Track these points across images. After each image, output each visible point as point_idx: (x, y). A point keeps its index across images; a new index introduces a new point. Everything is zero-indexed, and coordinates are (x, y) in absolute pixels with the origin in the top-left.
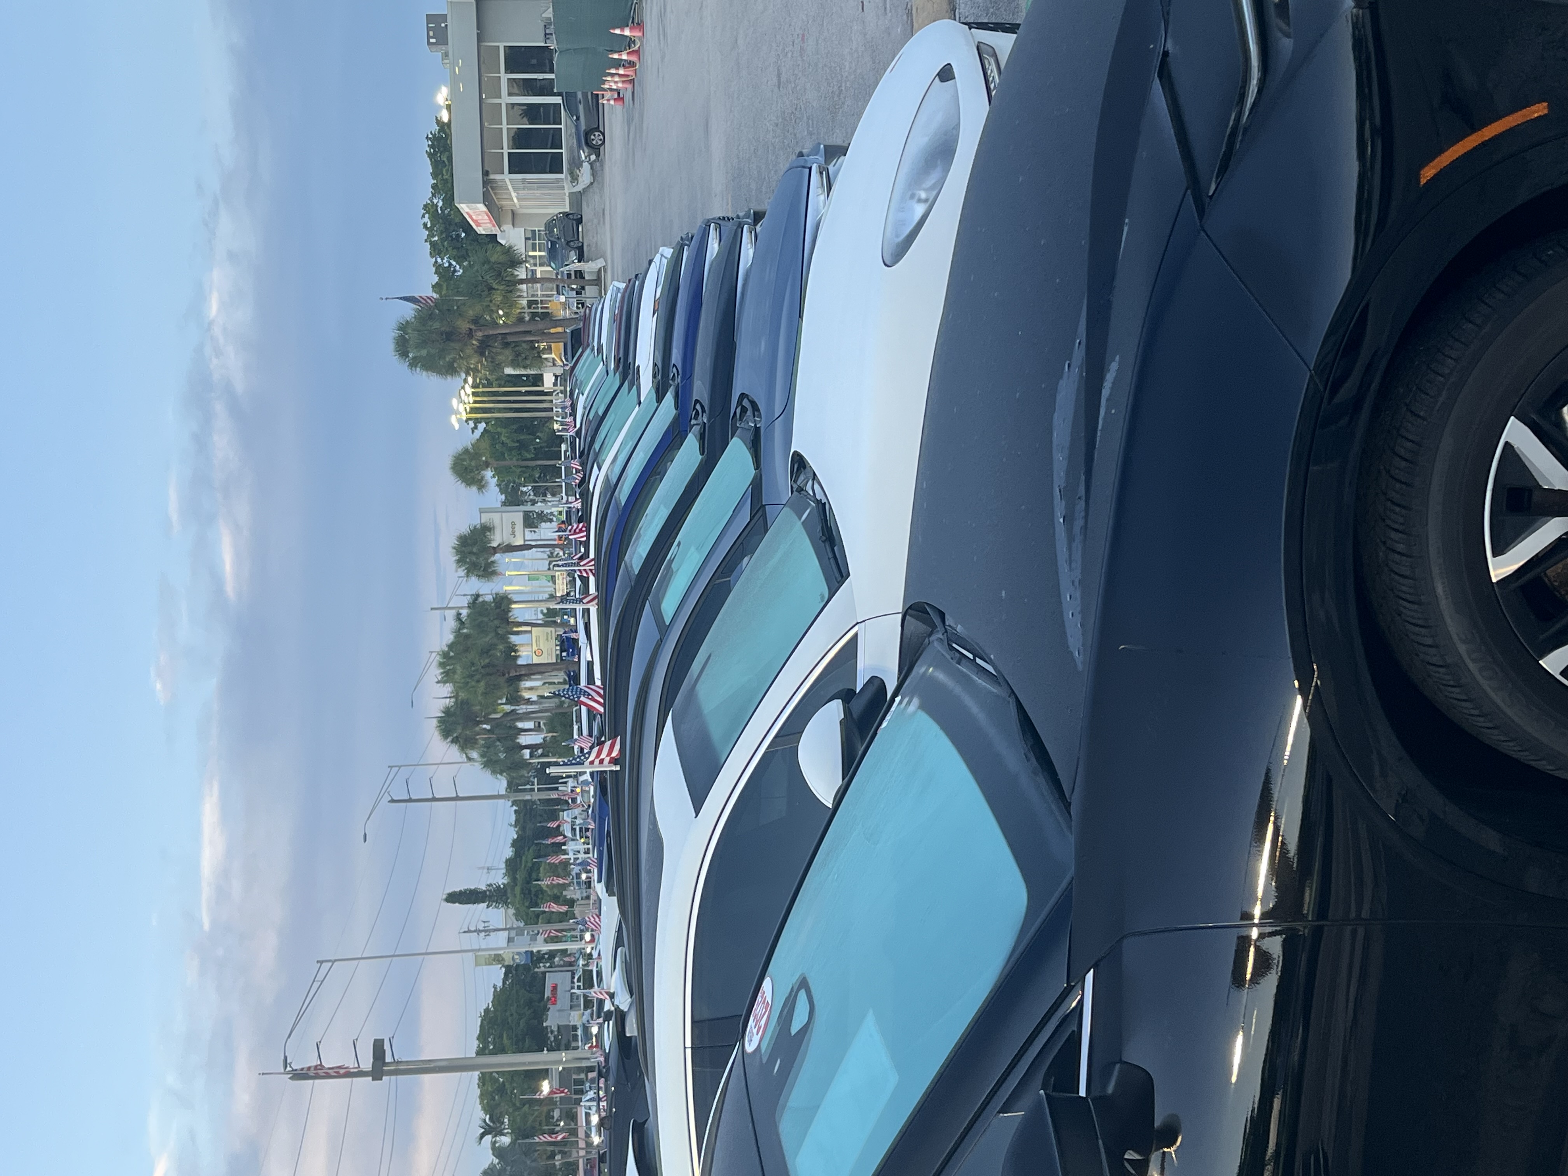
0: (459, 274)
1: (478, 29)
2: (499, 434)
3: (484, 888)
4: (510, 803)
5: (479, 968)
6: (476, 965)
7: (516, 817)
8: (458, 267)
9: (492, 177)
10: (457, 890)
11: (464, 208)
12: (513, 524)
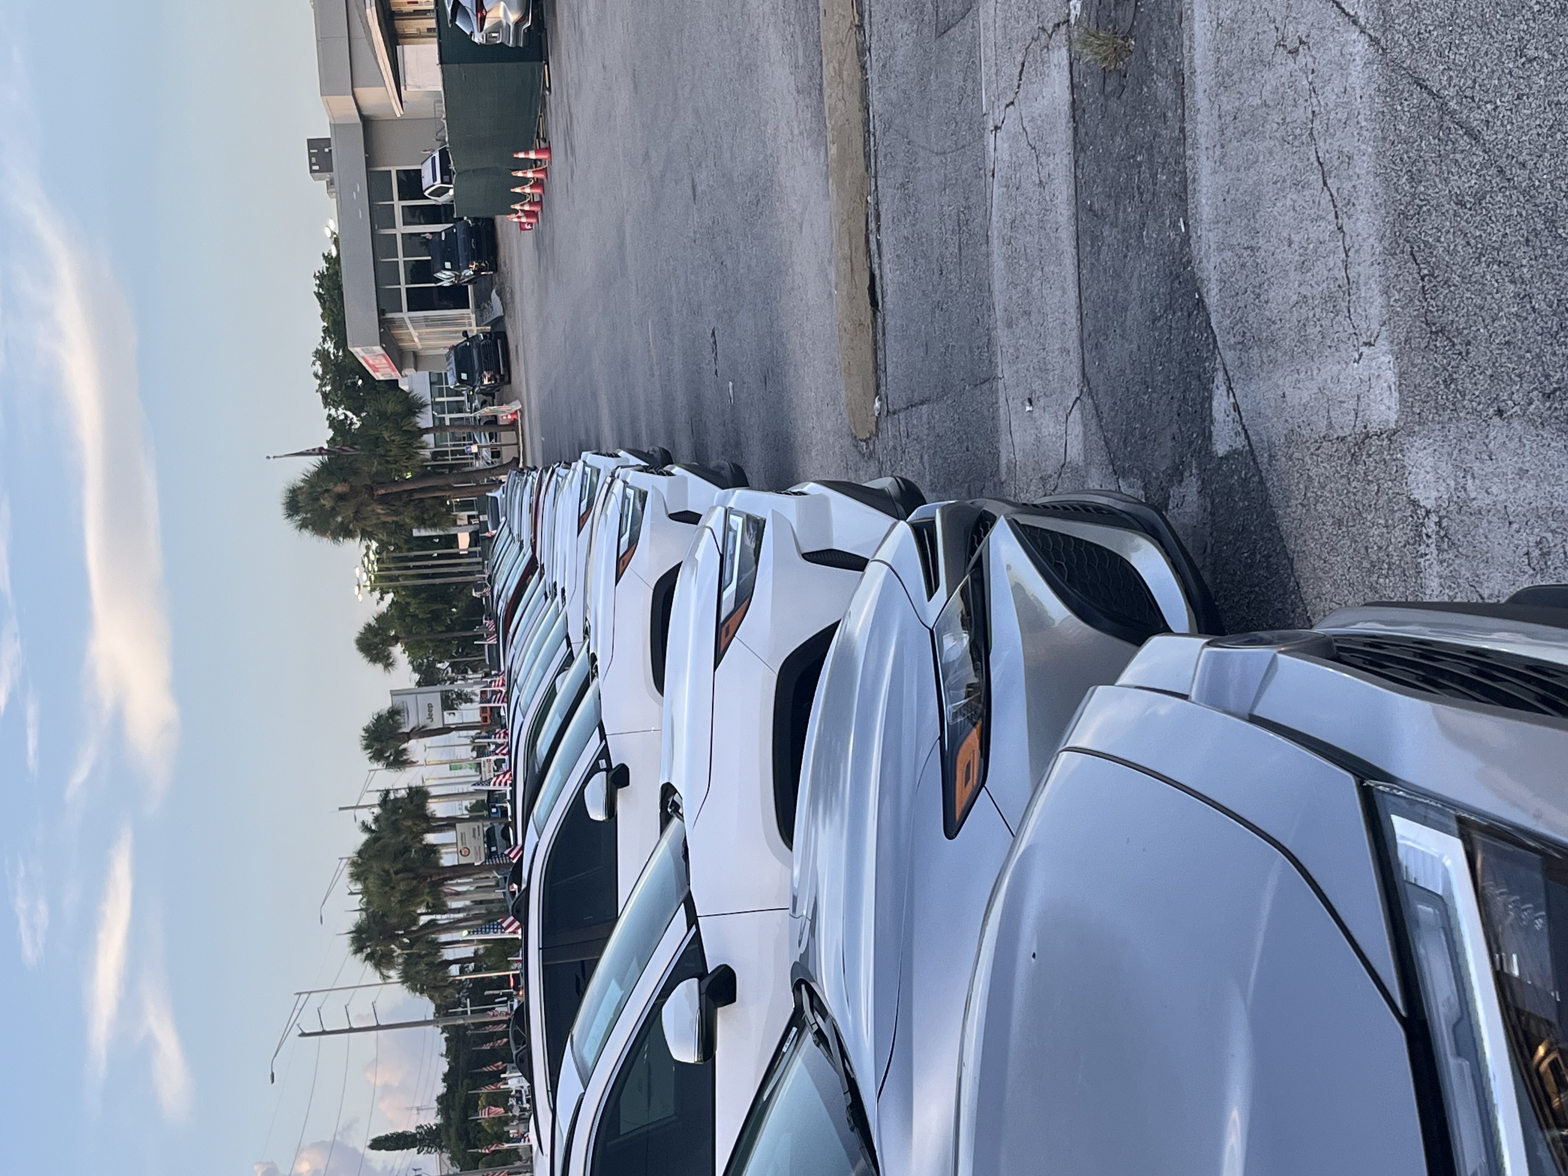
0: (357, 426)
1: (366, 152)
2: (408, 604)
3: (414, 1131)
4: (440, 1030)
7: (447, 1045)
8: (355, 419)
9: (389, 315)
10: (383, 1134)
11: (357, 351)
12: (430, 706)
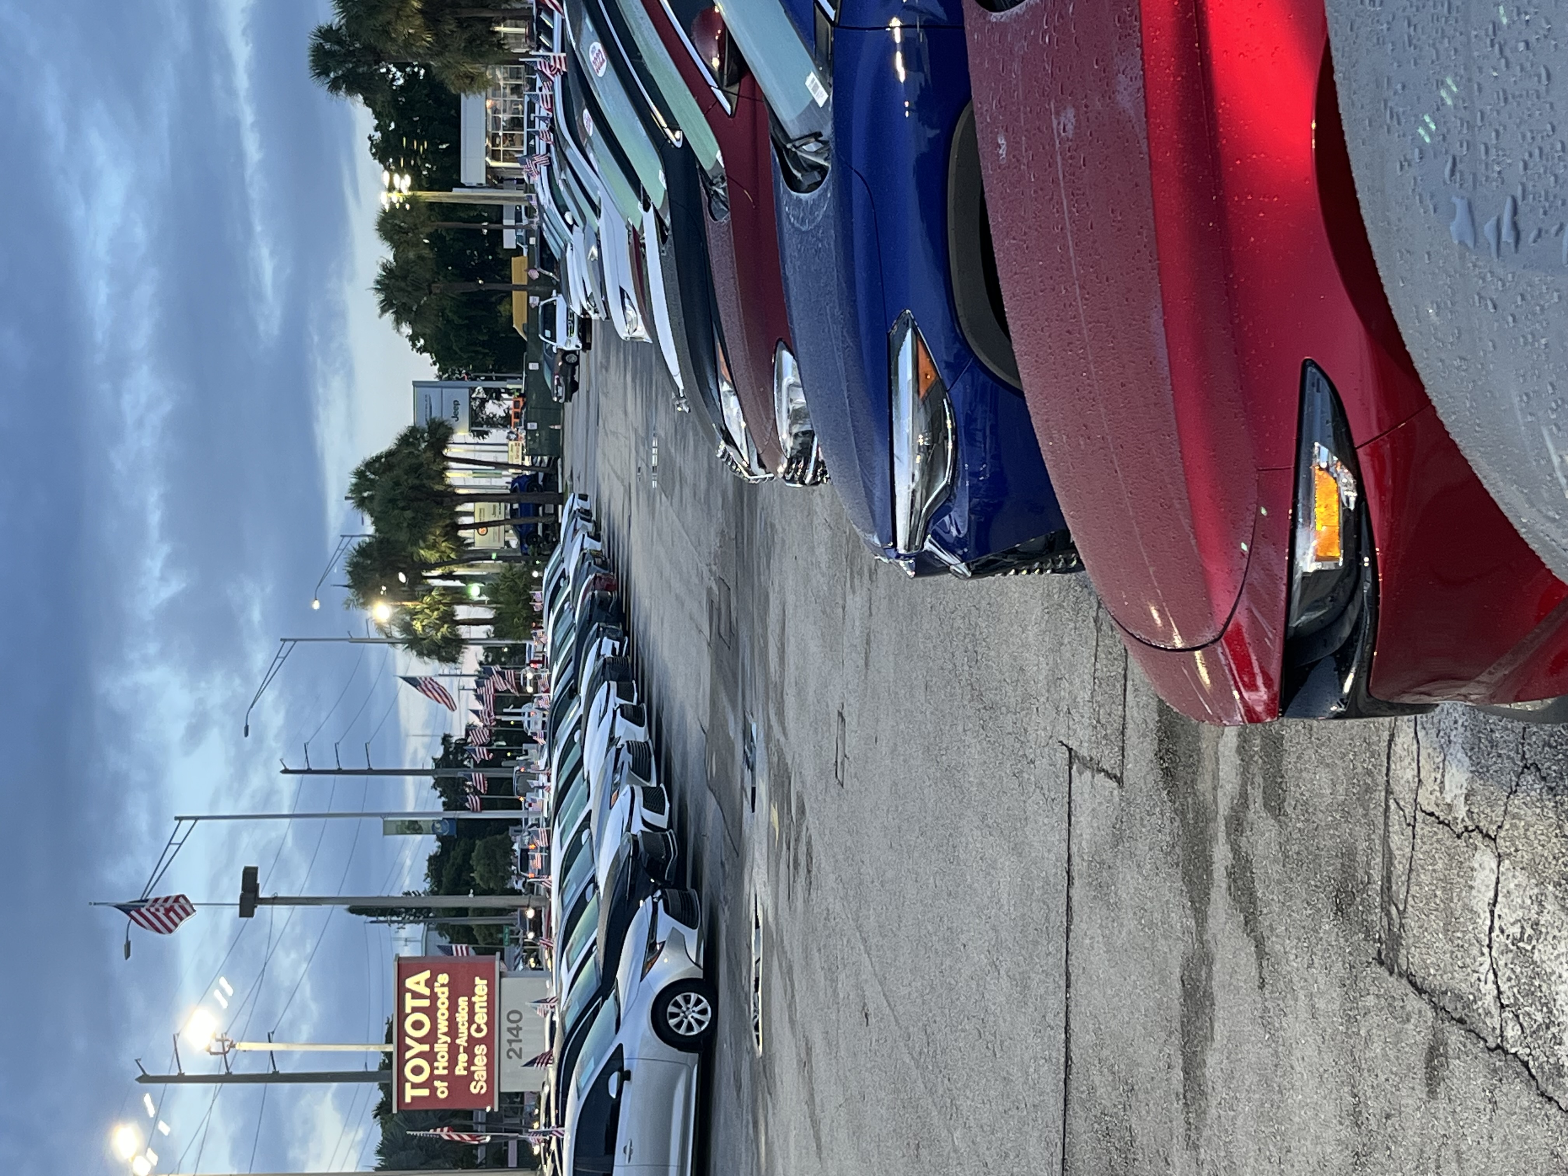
0: (401, 82)
5: (388, 837)
6: (385, 834)
8: (399, 74)
12: (456, 404)
